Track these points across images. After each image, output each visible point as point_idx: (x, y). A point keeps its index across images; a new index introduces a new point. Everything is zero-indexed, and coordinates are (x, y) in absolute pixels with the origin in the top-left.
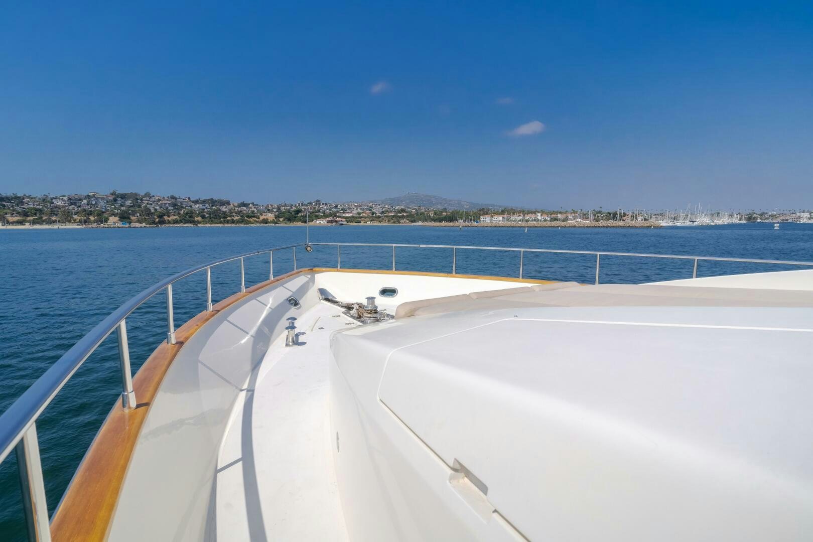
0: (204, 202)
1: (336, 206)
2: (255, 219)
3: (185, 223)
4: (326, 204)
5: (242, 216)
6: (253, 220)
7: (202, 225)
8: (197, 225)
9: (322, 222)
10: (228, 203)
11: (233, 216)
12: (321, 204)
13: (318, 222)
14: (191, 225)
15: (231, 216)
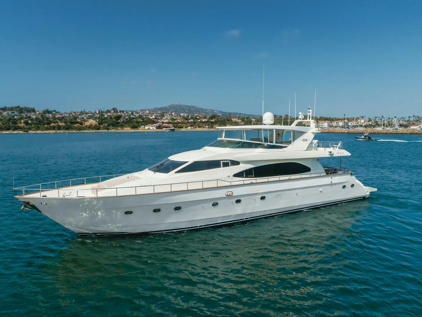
0: (12, 109)
1: (132, 113)
2: (79, 125)
3: (14, 130)
4: (123, 112)
5: (65, 123)
6: (77, 126)
7: (33, 132)
8: (27, 132)
9: (151, 128)
10: (33, 110)
11: (57, 122)
12: (119, 112)
13: (147, 128)
14: (21, 132)
15: (54, 123)
